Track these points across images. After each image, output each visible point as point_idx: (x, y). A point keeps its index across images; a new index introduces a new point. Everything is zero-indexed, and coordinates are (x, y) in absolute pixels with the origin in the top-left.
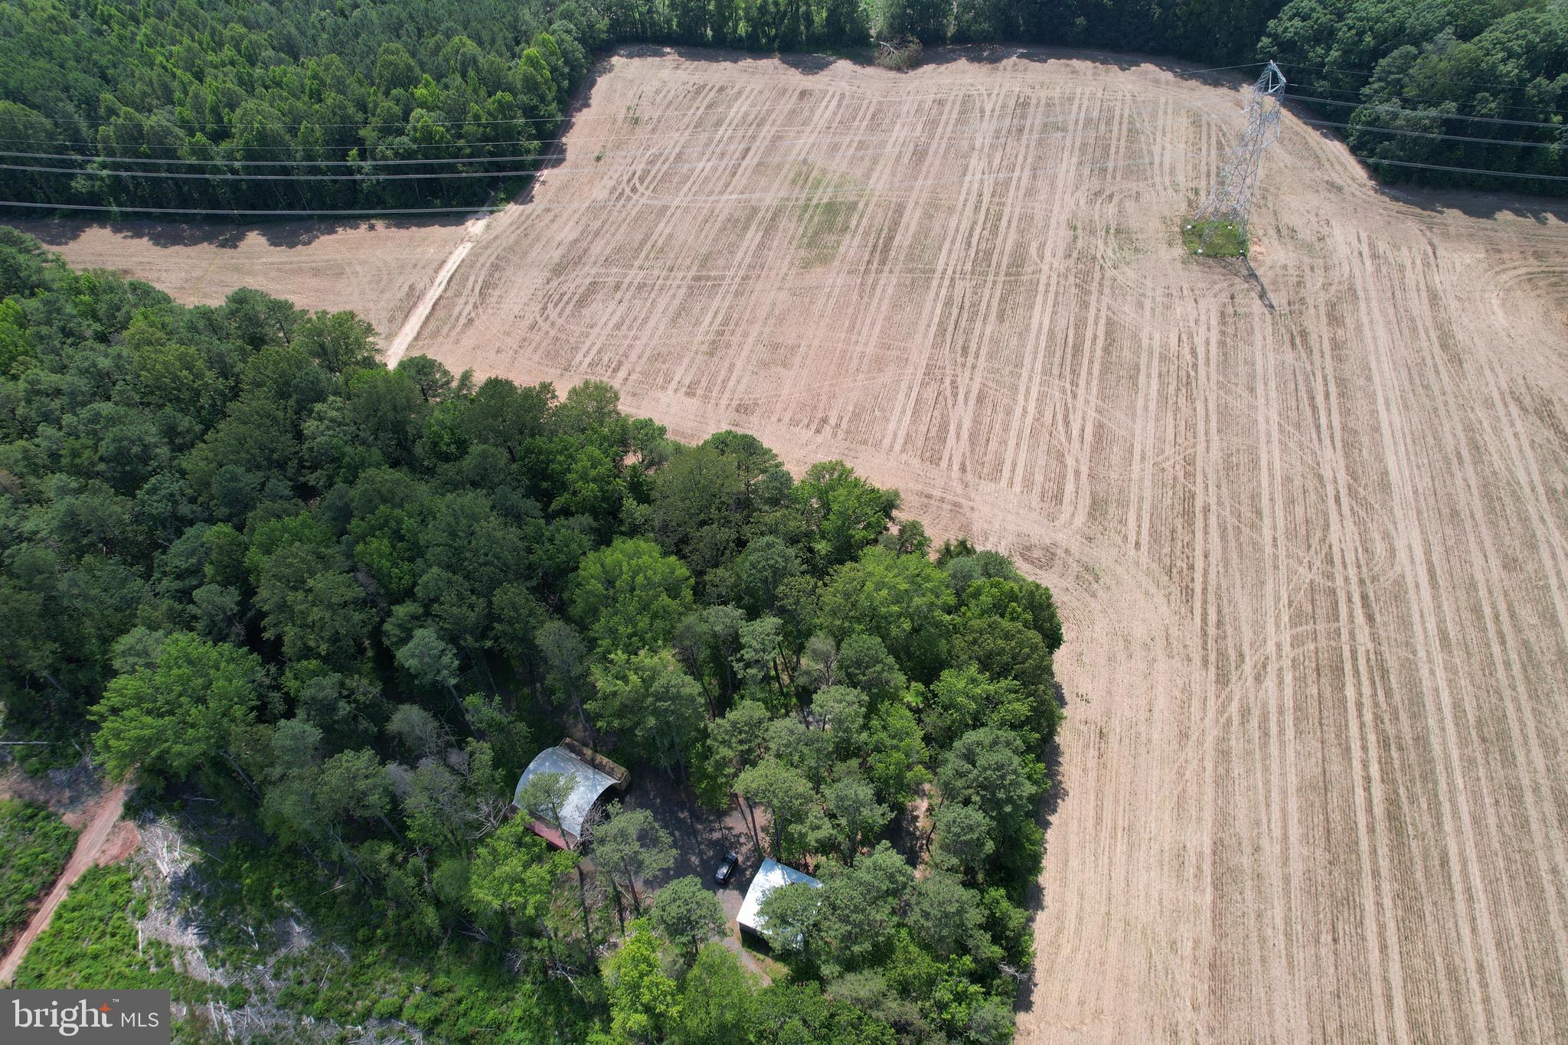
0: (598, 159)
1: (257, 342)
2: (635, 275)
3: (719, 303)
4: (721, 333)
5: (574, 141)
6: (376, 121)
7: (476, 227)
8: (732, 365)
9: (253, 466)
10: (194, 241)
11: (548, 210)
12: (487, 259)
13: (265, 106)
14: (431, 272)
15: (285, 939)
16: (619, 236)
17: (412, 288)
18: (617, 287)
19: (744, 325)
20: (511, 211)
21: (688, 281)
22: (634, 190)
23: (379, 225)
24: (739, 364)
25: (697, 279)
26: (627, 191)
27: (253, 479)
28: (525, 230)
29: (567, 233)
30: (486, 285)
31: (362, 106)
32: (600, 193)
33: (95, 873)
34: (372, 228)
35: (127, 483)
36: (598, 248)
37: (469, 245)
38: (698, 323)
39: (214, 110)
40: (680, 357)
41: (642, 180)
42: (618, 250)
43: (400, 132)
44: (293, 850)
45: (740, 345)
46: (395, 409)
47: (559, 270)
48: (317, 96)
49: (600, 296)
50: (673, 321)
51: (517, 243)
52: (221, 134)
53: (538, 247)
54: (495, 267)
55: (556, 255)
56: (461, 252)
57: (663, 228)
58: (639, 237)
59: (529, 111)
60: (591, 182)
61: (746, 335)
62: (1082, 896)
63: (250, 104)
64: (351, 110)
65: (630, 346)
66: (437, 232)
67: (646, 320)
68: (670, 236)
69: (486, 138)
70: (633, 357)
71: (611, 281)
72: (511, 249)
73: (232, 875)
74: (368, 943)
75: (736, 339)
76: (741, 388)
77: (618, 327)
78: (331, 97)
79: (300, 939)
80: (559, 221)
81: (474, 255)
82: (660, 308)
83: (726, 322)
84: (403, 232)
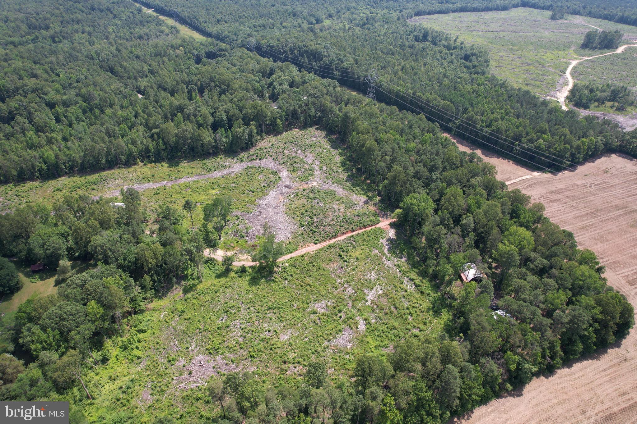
0: (586, 175)
1: (471, 162)
2: (573, 203)
3: (593, 221)
4: (587, 226)
5: (581, 169)
6: (528, 138)
7: (536, 174)
8: (585, 234)
9: (457, 179)
10: (465, 146)
11: (560, 179)
12: (533, 181)
13: (504, 124)
14: (517, 176)
15: (401, 258)
16: (576, 194)
17: (510, 177)
18: (565, 203)
19: (596, 228)
20: (549, 175)
21: (588, 212)
22: (590, 187)
23: (511, 162)
24: (587, 235)
25: (592, 213)
26: (588, 186)
27: (455, 181)
28: (549, 181)
29: (561, 186)
30: (529, 186)
31: (527, 134)
32: (579, 182)
33: (379, 228)
34: (509, 162)
35: (430, 171)
36: (568, 193)
37: (531, 176)
38: (583, 221)
39: (491, 121)
40: (570, 225)
41: (595, 185)
42: (573, 196)
43: (533, 143)
44: (413, 247)
45: (591, 232)
46: (492, 185)
47: (552, 192)
48: (517, 127)
49: (558, 203)
50: (576, 217)
51: (545, 182)
52: (489, 126)
53: (550, 185)
54: (535, 184)
55: (553, 189)
56: (528, 177)
57: (592, 198)
58: (582, 196)
59: (573, 155)
60: (579, 179)
61: (595, 230)
62: (583, 375)
63: (500, 122)
64: (524, 133)
65: (558, 216)
66: (525, 170)
67: (567, 213)
68: (592, 201)
69: (555, 154)
70: (556, 218)
71: (564, 201)
72: (542, 182)
73: (399, 244)
74: (416, 268)
75: (591, 230)
76: (582, 239)
77: (558, 211)
78: (520, 129)
79: (404, 260)
80: (561, 183)
81: (531, 179)
82: (574, 213)
83: (591, 225)
84: (516, 166)
